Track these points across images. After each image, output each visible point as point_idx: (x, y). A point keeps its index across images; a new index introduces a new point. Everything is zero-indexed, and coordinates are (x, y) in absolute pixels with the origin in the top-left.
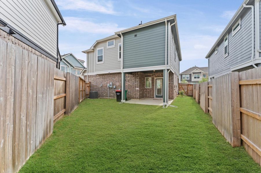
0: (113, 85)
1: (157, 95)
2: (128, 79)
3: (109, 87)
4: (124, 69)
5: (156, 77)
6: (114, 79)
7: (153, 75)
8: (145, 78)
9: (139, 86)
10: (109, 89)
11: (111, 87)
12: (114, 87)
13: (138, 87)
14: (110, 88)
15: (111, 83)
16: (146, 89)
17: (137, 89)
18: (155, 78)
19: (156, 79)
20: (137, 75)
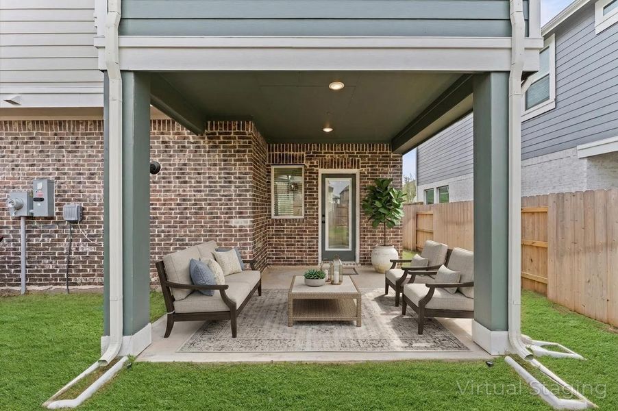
0: (59, 197)
1: (327, 249)
2: (176, 161)
3: (24, 212)
4: (126, 41)
5: (325, 165)
6: (68, 158)
7: (310, 158)
8: (273, 168)
9: (248, 204)
10: (22, 222)
11: (40, 210)
12: (70, 211)
13: (241, 214)
14: (30, 218)
15: (40, 188)
16: (279, 222)
17: (236, 222)
18: (322, 171)
19: (325, 176)
20: (236, 143)
